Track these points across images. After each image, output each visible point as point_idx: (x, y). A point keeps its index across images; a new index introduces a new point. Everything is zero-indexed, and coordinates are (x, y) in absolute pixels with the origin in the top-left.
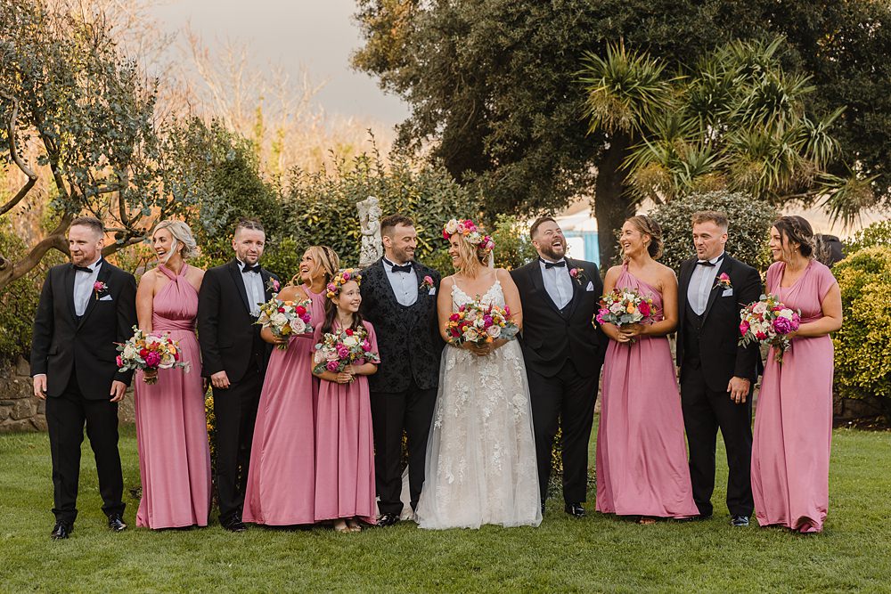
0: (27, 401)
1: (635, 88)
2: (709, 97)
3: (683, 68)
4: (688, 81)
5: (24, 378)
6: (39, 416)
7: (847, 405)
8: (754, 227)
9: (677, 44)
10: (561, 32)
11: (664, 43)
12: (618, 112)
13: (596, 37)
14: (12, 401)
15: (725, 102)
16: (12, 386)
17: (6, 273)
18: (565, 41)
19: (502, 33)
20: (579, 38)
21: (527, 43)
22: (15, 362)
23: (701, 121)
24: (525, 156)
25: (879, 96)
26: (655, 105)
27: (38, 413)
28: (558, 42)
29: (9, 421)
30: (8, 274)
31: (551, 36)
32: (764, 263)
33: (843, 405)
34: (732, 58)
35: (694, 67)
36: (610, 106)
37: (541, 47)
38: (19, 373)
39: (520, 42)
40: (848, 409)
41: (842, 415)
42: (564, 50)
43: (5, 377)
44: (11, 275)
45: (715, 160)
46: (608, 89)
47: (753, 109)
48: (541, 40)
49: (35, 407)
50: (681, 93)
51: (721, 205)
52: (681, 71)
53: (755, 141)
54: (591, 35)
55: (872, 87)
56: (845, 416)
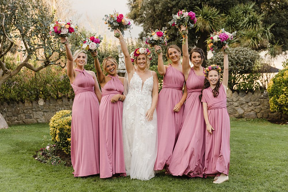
0: (22, 115)
1: (210, 17)
2: (233, 20)
3: (224, 12)
4: (226, 16)
5: (21, 108)
6: (26, 119)
7: (282, 116)
8: (252, 58)
9: (223, 4)
10: (187, 2)
11: (219, 4)
12: (205, 25)
13: (198, 3)
14: (17, 115)
15: (238, 22)
16: (17, 110)
17: (8, 74)
18: (188, 4)
19: (169, 3)
20: (193, 3)
21: (177, 6)
22: (18, 103)
23: (230, 27)
24: (176, 39)
25: (280, 22)
26: (216, 23)
27: (25, 119)
28: (186, 5)
29: (16, 121)
30: (9, 75)
31: (184, 3)
32: (255, 70)
33: (281, 116)
34: (239, 9)
35: (227, 12)
36: (203, 23)
37: (181, 6)
38: (19, 106)
39: (175, 5)
40: (283, 117)
41: (281, 119)
42: (188, 7)
43: (15, 107)
44: (10, 75)
45: (235, 39)
46: (202, 18)
47: (247, 24)
48: (181, 4)
49: (24, 117)
50: (224, 19)
51: (241, 51)
52: (224, 13)
53: (248, 33)
54: (196, 2)
55: (278, 20)
56: (282, 119)
